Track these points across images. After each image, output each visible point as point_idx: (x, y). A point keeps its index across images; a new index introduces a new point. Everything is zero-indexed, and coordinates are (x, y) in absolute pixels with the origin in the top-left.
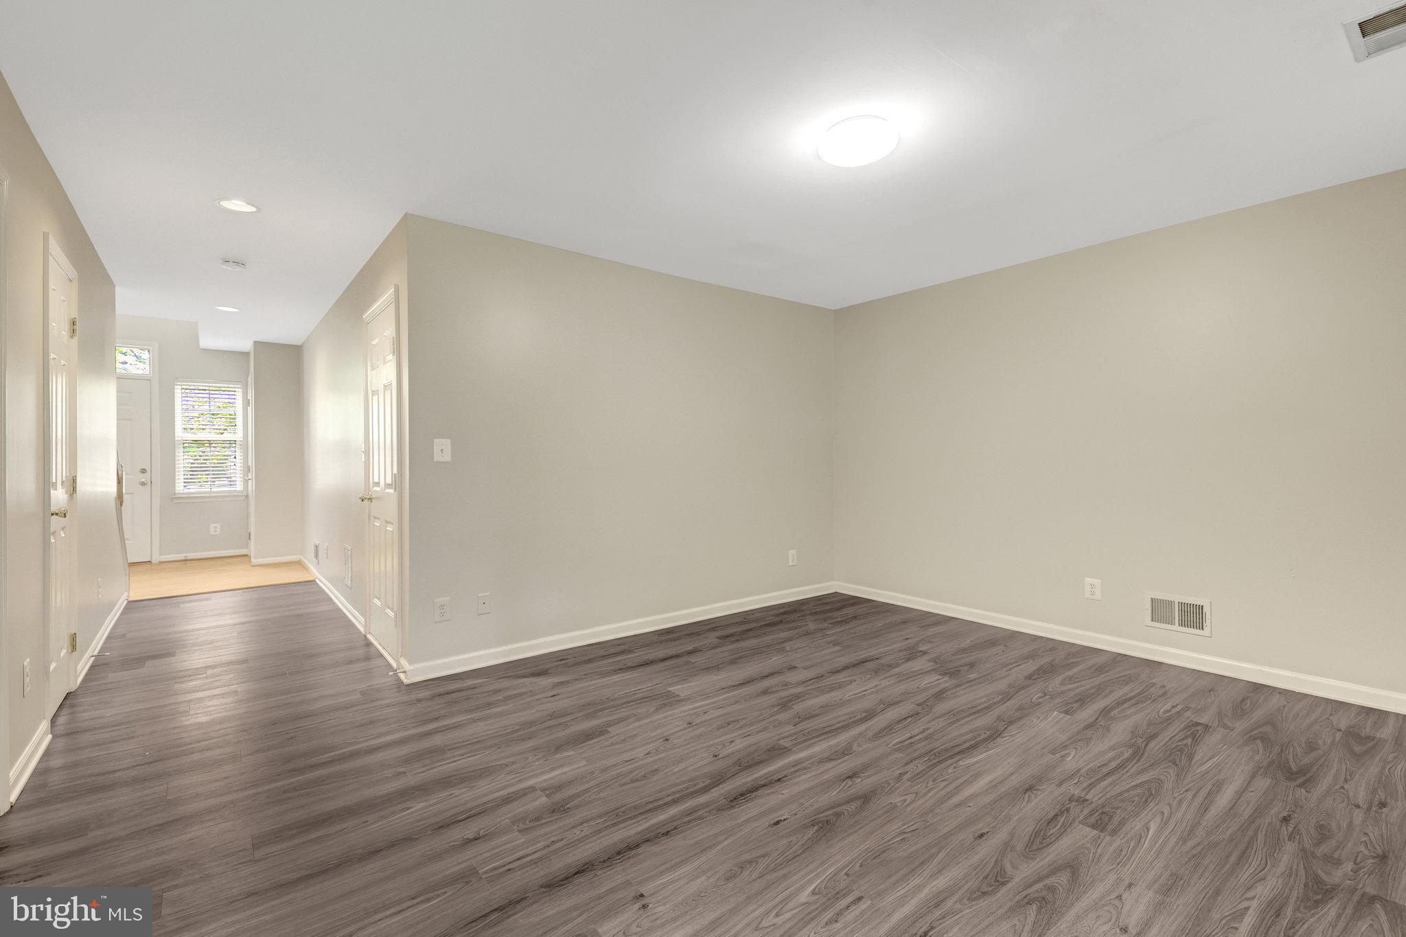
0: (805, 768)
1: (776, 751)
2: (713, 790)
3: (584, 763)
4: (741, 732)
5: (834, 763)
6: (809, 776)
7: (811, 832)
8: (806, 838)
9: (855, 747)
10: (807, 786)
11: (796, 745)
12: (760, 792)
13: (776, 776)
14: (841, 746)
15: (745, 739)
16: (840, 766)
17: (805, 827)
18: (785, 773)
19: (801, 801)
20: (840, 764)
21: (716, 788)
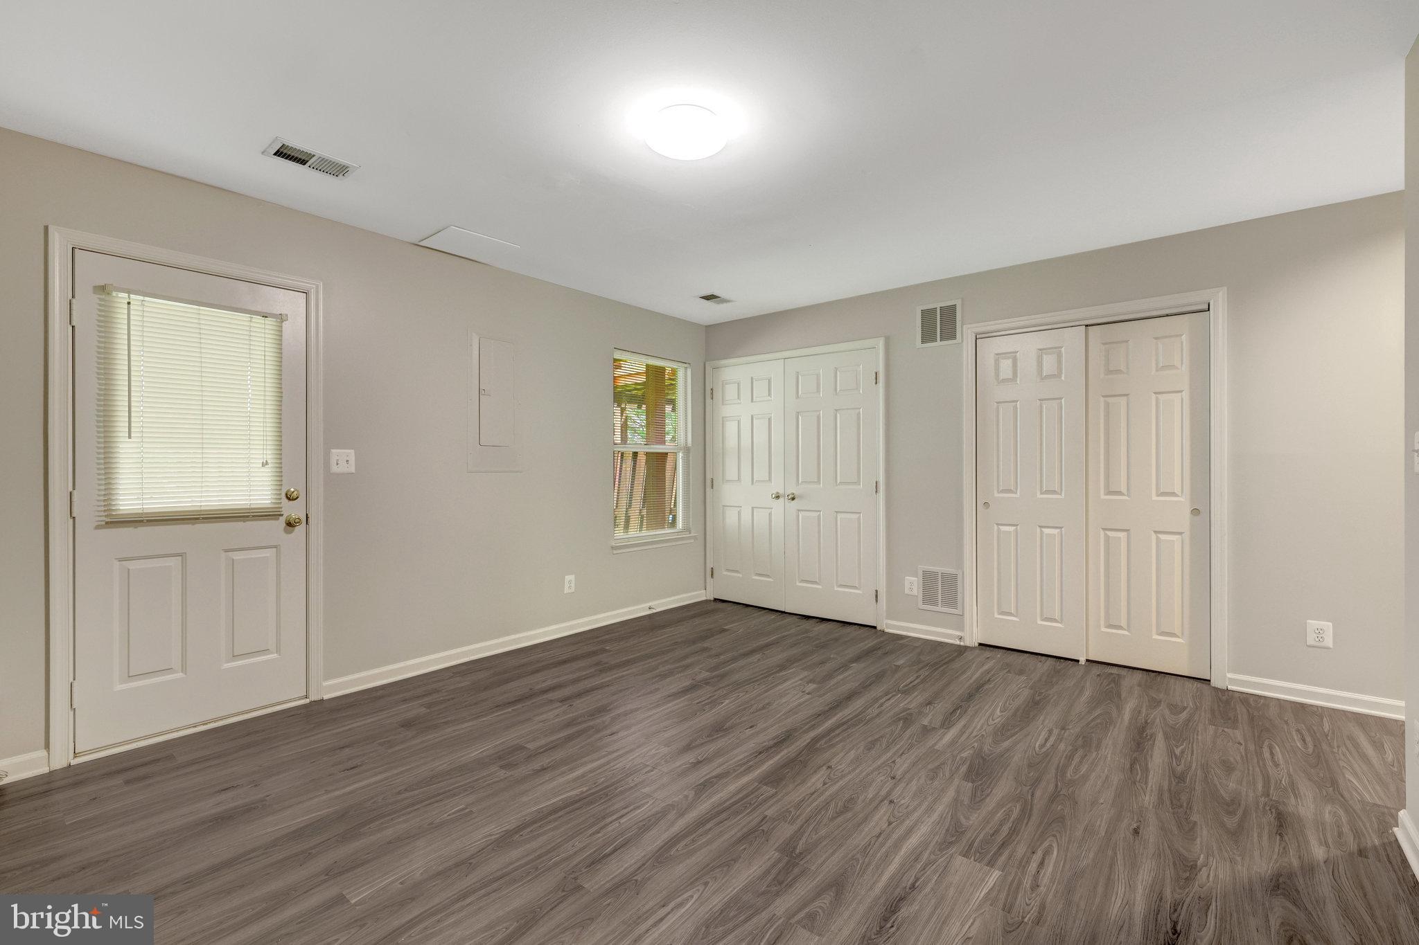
0: (741, 765)
1: (775, 779)
2: (809, 740)
3: (938, 747)
4: (822, 798)
5: (714, 774)
6: (736, 759)
7: (728, 725)
8: (731, 722)
9: (691, 794)
10: (735, 752)
11: (757, 789)
12: (772, 743)
13: (764, 757)
14: (707, 794)
15: (812, 790)
16: (708, 772)
17: (731, 727)
18: (757, 759)
19: (738, 741)
20: (708, 774)
21: (808, 741)
